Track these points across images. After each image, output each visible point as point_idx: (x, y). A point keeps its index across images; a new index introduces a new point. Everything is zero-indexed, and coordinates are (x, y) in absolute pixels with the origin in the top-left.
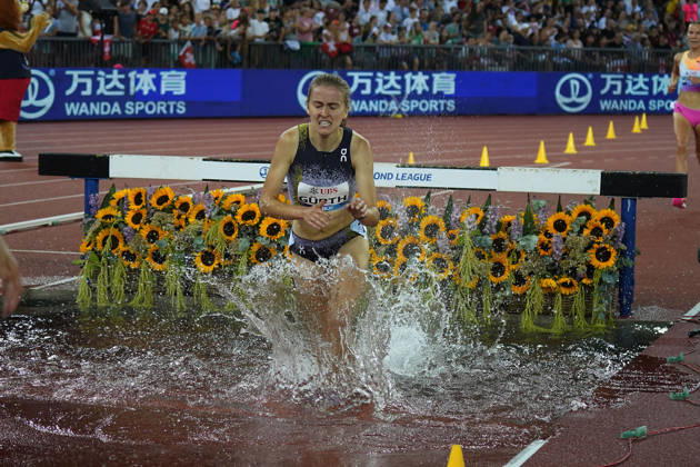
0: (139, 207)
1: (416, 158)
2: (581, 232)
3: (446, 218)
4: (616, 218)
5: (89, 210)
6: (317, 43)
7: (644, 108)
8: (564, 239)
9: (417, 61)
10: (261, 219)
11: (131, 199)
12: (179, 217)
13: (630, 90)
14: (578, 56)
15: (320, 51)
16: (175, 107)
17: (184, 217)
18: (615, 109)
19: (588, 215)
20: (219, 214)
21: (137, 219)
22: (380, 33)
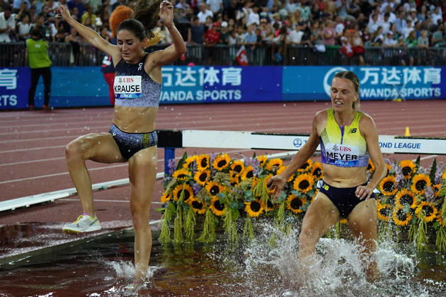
0: (205, 168)
1: (411, 131)
3: (432, 174)
5: (168, 171)
6: (338, 47)
9: (412, 59)
10: (295, 177)
11: (199, 163)
12: (234, 176)
15: (341, 52)
16: (233, 94)
17: (237, 176)
20: (263, 174)
21: (203, 177)
22: (384, 39)
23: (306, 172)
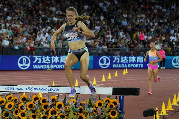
1: (55, 83)
2: (106, 107)
3: (64, 102)
4: (118, 102)
6: (24, 47)
7: (126, 67)
8: (101, 109)
10: (6, 103)
13: (122, 61)
14: (106, 50)
15: (25, 49)
18: (117, 67)
19: (109, 101)
22: (44, 44)
23: (11, 101)
